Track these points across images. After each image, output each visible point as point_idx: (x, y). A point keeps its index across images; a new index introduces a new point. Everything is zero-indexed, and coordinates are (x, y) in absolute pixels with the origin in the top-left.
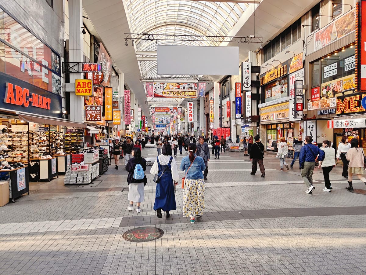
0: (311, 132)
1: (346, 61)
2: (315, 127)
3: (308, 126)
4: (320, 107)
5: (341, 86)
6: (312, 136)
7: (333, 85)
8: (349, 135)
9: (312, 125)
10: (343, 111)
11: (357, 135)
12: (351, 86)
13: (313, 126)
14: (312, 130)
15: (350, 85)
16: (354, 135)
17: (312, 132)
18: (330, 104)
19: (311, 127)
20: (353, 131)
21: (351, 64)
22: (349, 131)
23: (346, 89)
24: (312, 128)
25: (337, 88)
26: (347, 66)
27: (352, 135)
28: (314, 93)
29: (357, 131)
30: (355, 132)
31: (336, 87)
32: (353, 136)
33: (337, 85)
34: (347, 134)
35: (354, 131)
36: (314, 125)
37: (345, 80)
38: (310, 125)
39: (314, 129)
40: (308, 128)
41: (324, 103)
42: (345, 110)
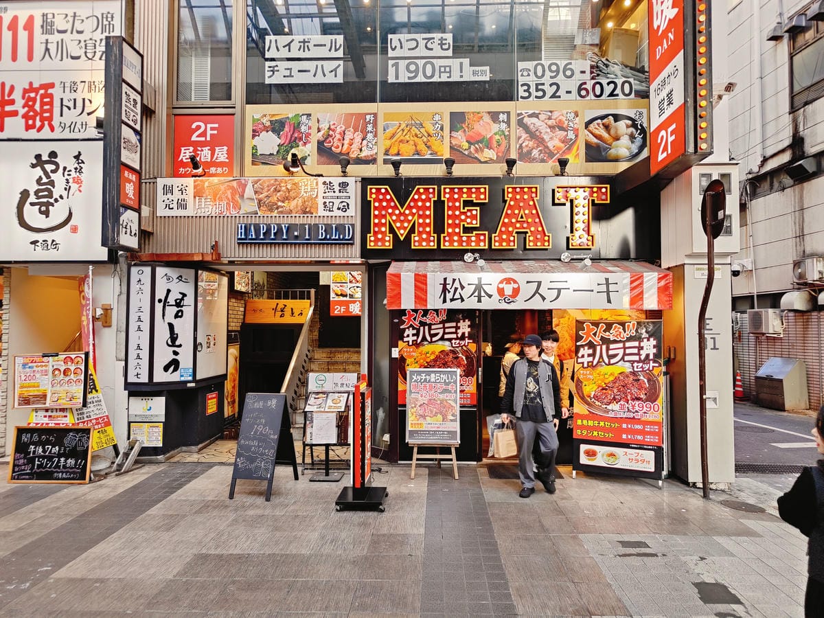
0: (171, 326)
1: (395, 43)
2: (189, 300)
3: (160, 294)
4: (249, 207)
5: (370, 136)
6: (177, 343)
7: (325, 126)
8: (424, 339)
9: (177, 289)
10: (408, 237)
11: (467, 340)
12: (422, 147)
13: (184, 295)
14: (176, 316)
15: (419, 141)
16: (450, 340)
17: (176, 322)
18: (320, 201)
19: (171, 300)
20: (443, 322)
21: (421, 63)
22: (423, 324)
23: (398, 154)
24: (178, 304)
25: (346, 142)
26: (402, 64)
27: (442, 339)
28: (194, 138)
29: (468, 323)
30: (457, 328)
31: (338, 136)
32: (447, 343)
33: (348, 127)
34: (417, 335)
35: (454, 324)
36: (189, 289)
37: (388, 116)
38: (169, 291)
39: (188, 311)
40: (159, 307)
41: (276, 191)
42: (415, 237)
